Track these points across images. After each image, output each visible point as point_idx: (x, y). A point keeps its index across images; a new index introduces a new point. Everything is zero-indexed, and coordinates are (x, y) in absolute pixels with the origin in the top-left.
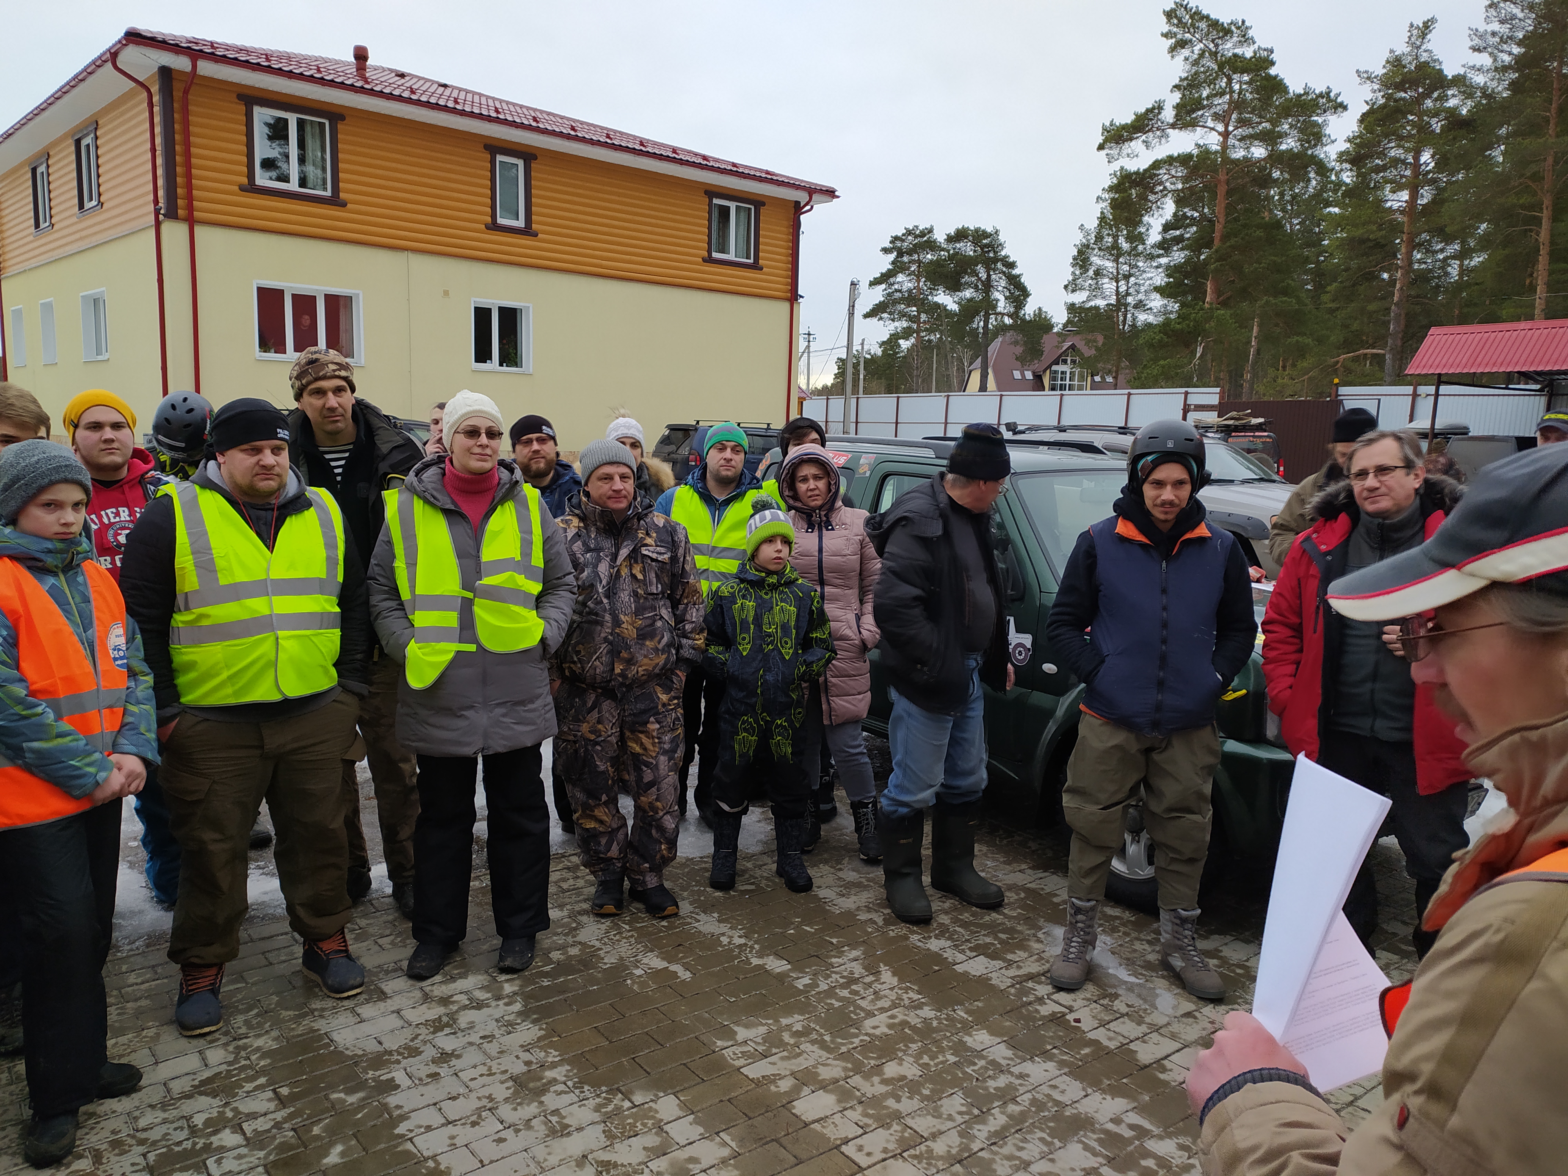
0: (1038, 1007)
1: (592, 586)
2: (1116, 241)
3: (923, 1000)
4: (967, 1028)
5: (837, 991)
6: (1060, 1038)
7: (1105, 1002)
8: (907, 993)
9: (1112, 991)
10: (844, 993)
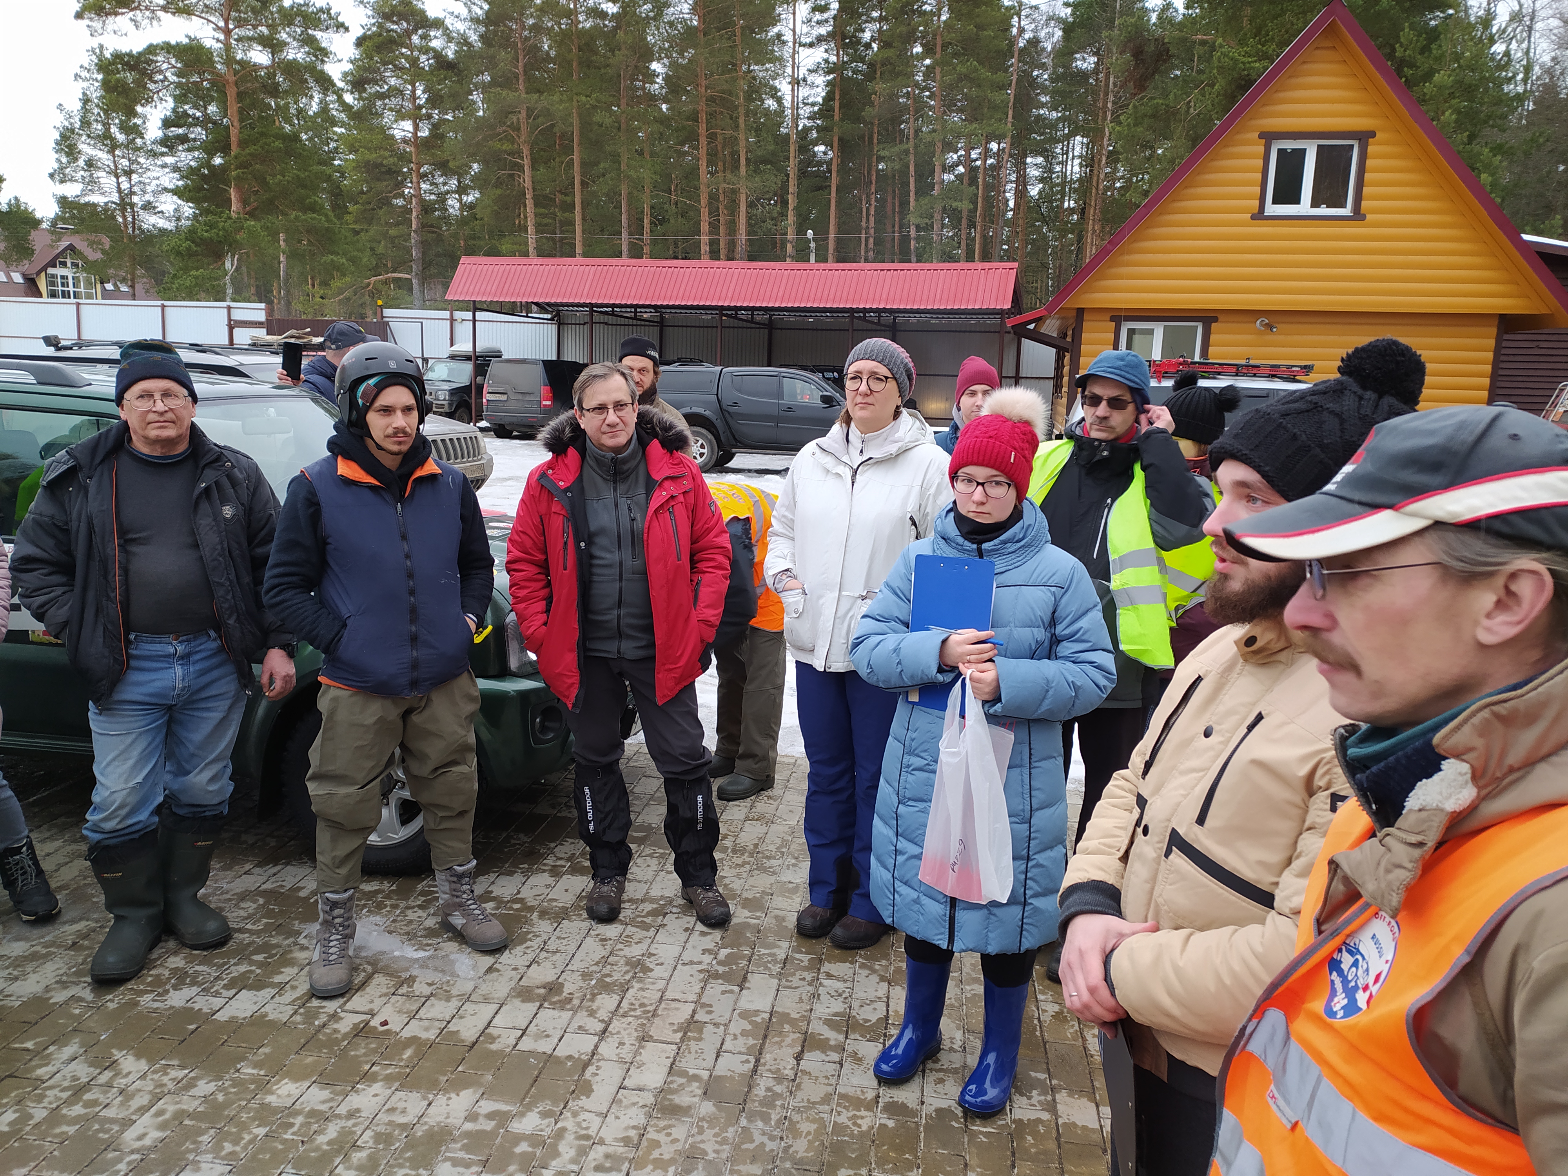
0: (335, 1026)
3: (192, 1075)
4: (263, 1086)
5: (64, 1111)
6: (375, 1051)
7: (404, 989)
8: (166, 1074)
9: (406, 975)
10: (78, 1110)
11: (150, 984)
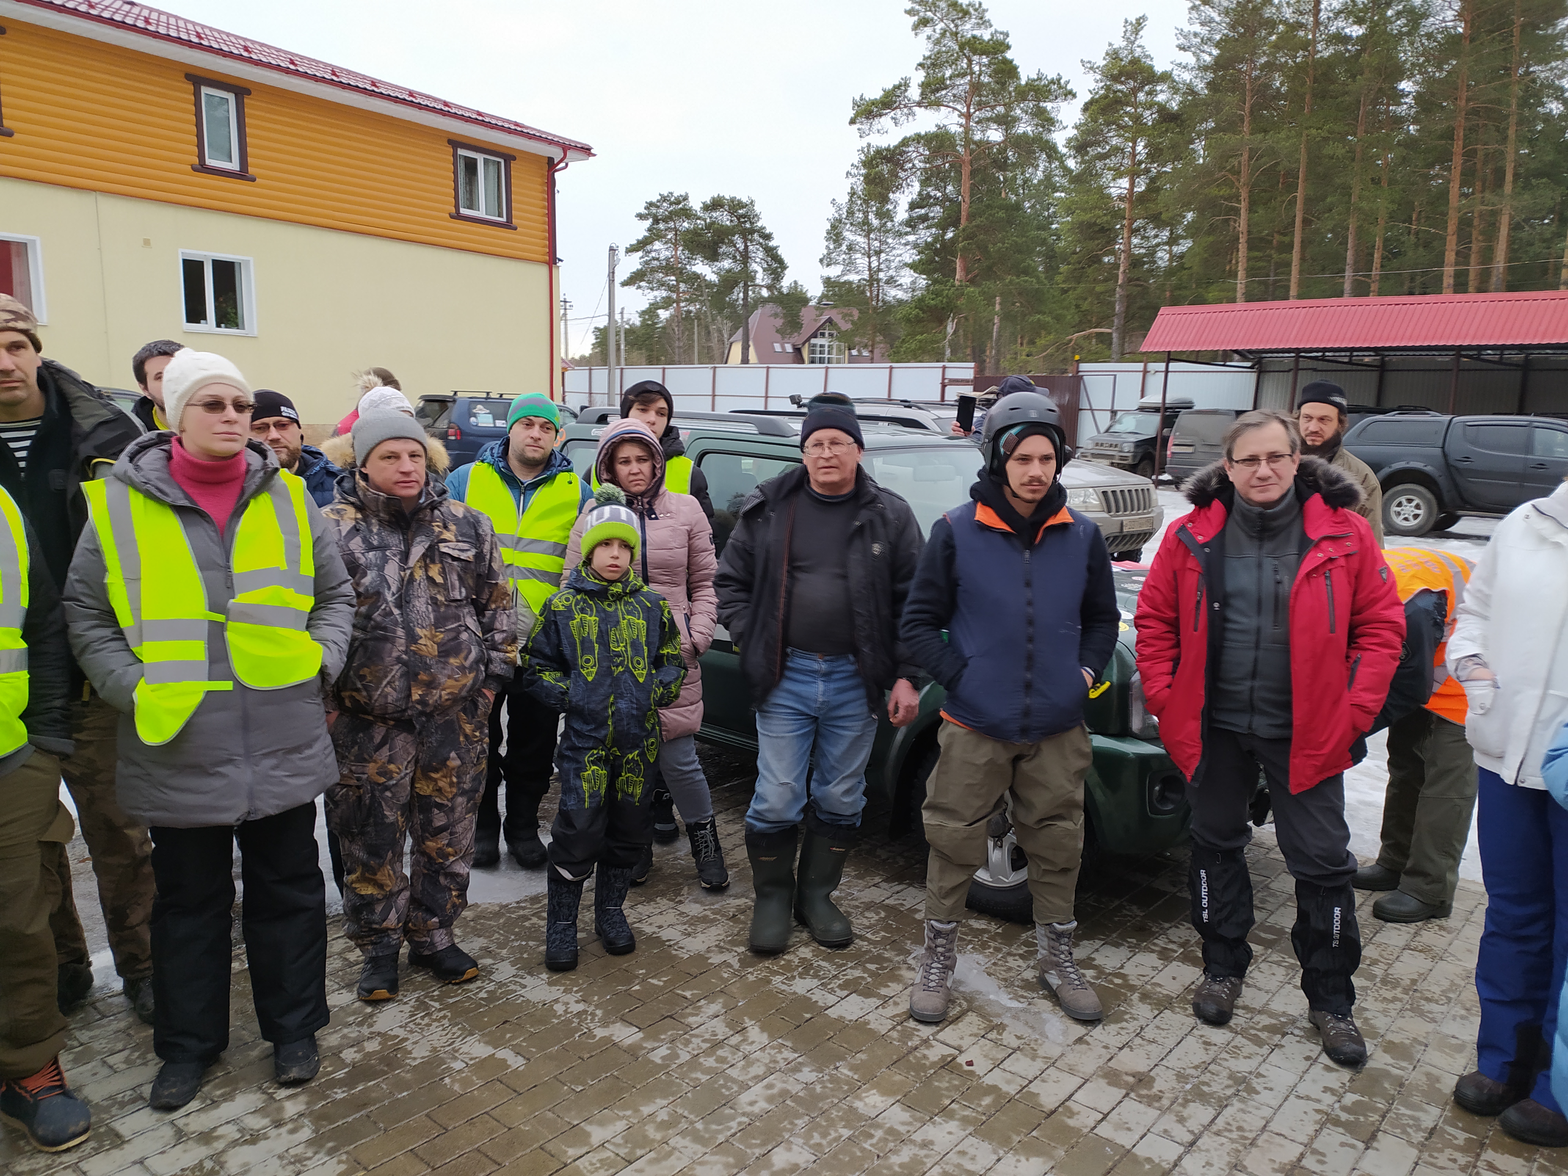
0: (926, 1052)
1: (378, 594)
2: (866, 217)
3: (800, 1060)
4: (854, 1089)
5: (701, 1060)
6: (956, 1088)
7: (993, 1035)
8: (780, 1052)
9: (997, 1021)
10: (710, 1062)
11: (782, 967)
